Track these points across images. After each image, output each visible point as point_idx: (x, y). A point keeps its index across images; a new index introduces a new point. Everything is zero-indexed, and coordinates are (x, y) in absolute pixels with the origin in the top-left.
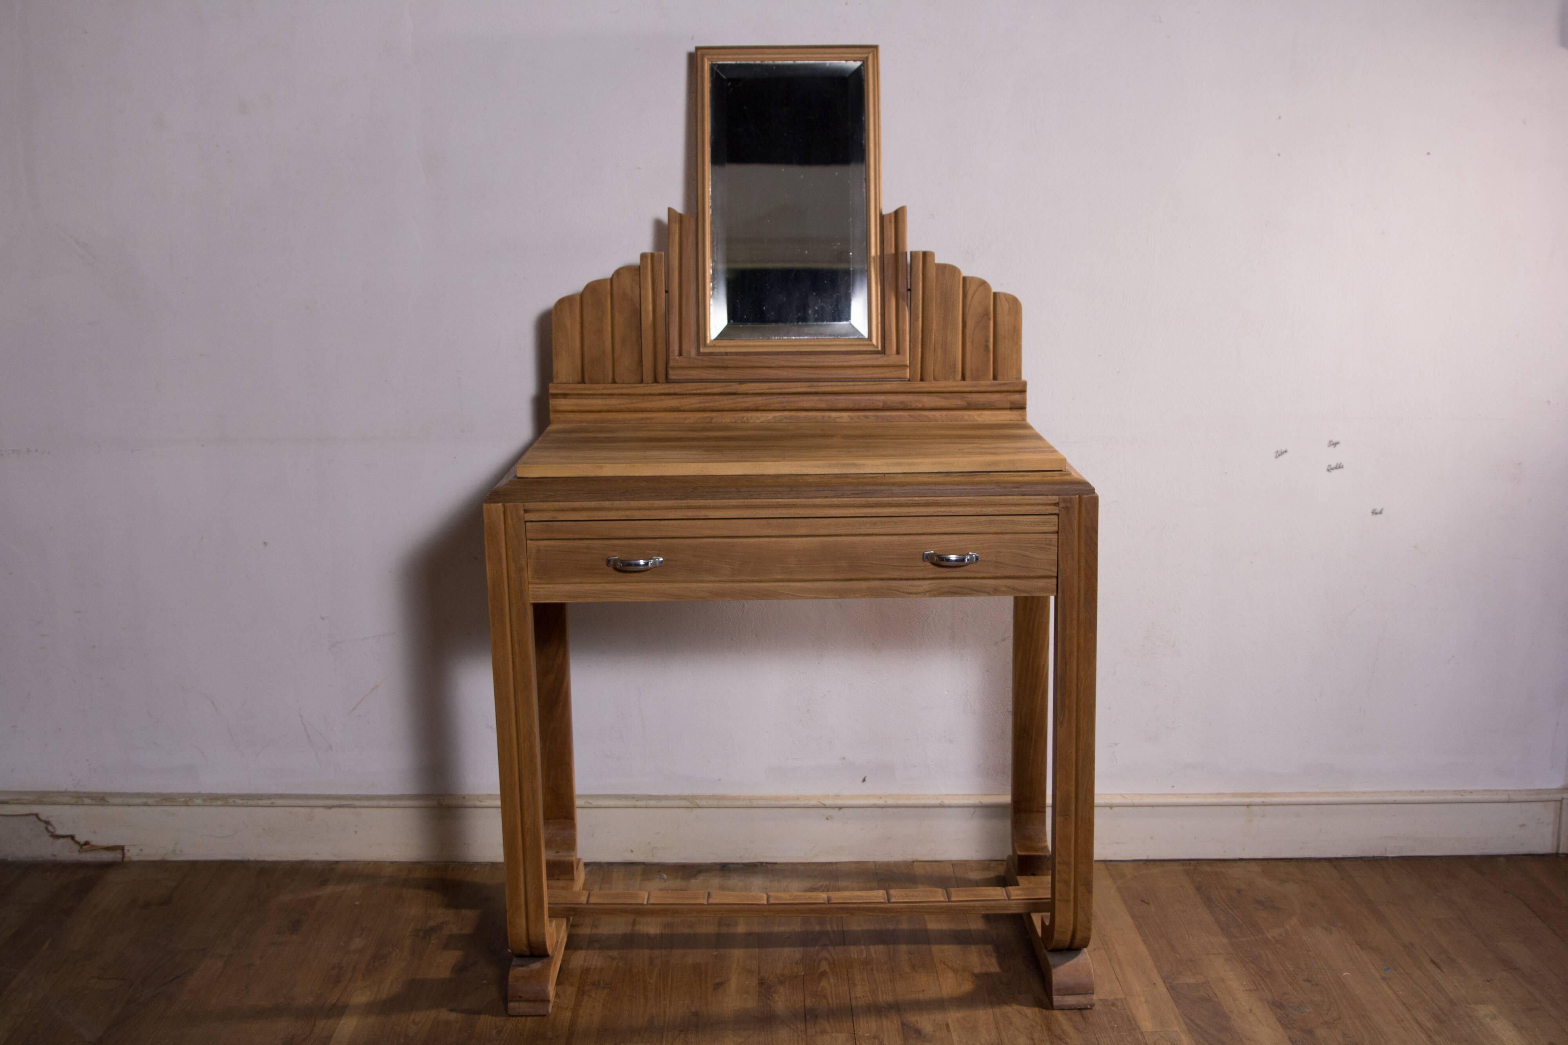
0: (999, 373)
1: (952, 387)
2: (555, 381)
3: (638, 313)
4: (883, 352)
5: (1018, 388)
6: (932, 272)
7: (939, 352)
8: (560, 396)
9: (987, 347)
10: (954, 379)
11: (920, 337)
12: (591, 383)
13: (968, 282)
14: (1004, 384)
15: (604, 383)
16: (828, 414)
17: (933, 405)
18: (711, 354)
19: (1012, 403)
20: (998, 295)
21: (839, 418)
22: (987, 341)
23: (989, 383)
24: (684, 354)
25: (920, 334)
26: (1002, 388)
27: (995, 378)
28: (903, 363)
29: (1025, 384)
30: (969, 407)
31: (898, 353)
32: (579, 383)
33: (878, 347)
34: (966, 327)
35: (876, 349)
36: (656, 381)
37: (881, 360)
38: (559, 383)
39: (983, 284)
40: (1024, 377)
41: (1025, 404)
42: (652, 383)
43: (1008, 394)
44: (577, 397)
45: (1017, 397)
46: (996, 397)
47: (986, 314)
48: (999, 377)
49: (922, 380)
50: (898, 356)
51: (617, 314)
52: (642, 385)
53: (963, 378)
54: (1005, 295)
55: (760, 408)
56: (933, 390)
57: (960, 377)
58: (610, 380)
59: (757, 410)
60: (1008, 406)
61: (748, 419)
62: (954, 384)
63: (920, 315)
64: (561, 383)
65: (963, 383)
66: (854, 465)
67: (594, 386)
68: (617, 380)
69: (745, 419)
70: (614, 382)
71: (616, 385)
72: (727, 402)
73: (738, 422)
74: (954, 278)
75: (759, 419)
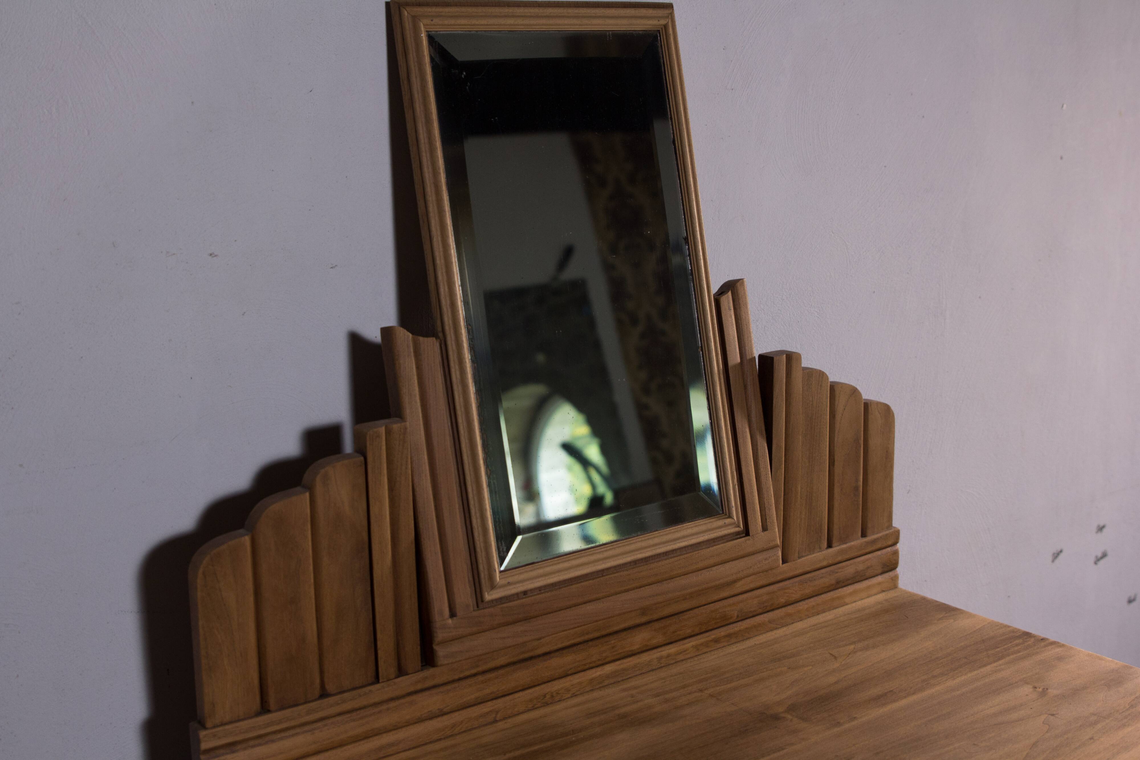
0: (869, 525)
2: (209, 724)
4: (746, 531)
5: (890, 541)
6: (797, 385)
8: (222, 751)
9: (856, 488)
10: (820, 548)
12: (282, 708)
13: (836, 393)
14: (874, 539)
15: (306, 703)
19: (883, 563)
20: (869, 405)
22: (857, 480)
23: (857, 542)
24: (460, 612)
26: (872, 547)
27: (864, 535)
28: (773, 543)
29: (896, 532)
30: (837, 587)
31: (765, 528)
32: (258, 714)
34: (834, 465)
35: (737, 529)
36: (401, 672)
37: (745, 546)
38: (218, 726)
39: (854, 392)
40: (896, 523)
41: (897, 560)
42: (396, 677)
43: (878, 551)
44: (257, 742)
45: (888, 553)
46: (865, 560)
48: (869, 531)
50: (766, 532)
51: (326, 560)
52: (378, 686)
53: (830, 544)
54: (878, 403)
55: (569, 672)
56: (797, 571)
57: (825, 544)
58: (317, 692)
59: (566, 675)
60: (880, 571)
61: (552, 696)
62: (819, 555)
64: (222, 724)
65: (829, 551)
67: (288, 712)
68: (330, 688)
69: (548, 696)
70: (324, 694)
71: (331, 700)
73: (536, 706)
74: (820, 389)
75: (570, 691)
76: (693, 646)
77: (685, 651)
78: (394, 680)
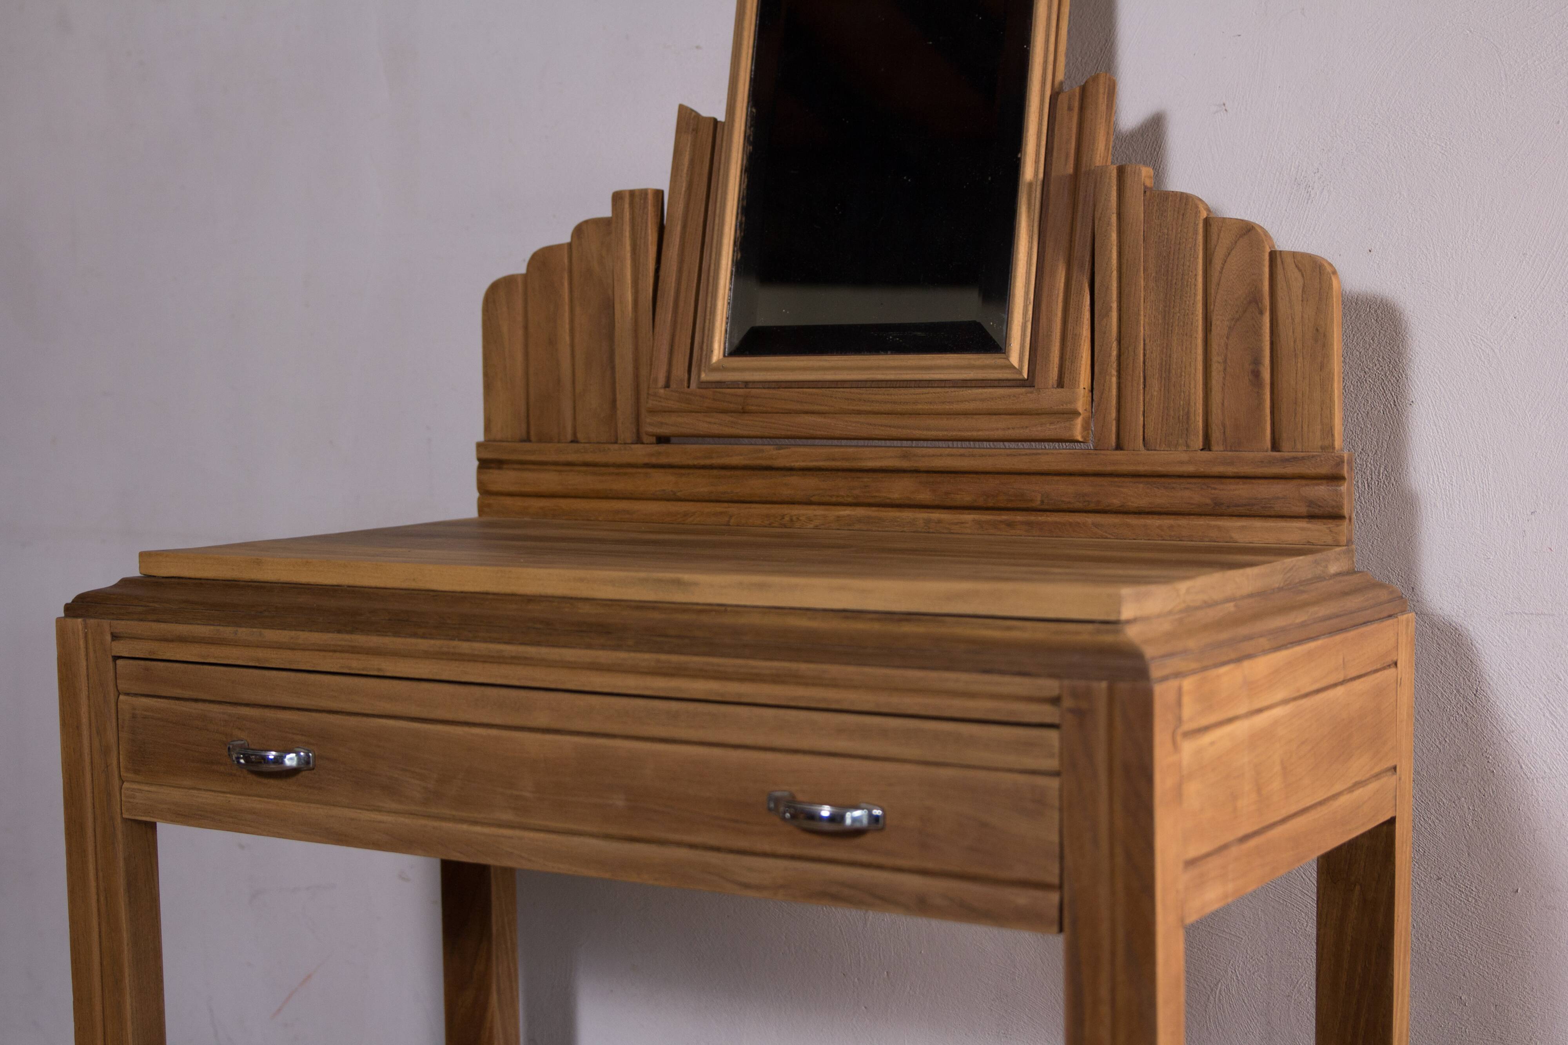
0: (1285, 435)
1: (1182, 463)
2: (486, 437)
3: (608, 306)
4: (1028, 383)
5: (1324, 470)
6: (1136, 208)
7: (1155, 385)
8: (492, 465)
9: (1256, 374)
10: (1188, 446)
11: (1114, 353)
12: (540, 441)
13: (1214, 229)
14: (1295, 459)
15: (560, 442)
16: (936, 515)
17: (1143, 502)
18: (720, 384)
19: (1311, 503)
20: (1278, 255)
21: (957, 524)
22: (1257, 361)
23: (1260, 455)
24: (673, 385)
25: (1115, 344)
26: (1289, 470)
27: (1275, 445)
28: (1072, 406)
29: (1340, 462)
30: (1218, 510)
31: (1060, 384)
32: (523, 441)
33: (1021, 373)
35: (1017, 376)
36: (639, 440)
37: (1024, 399)
38: (491, 441)
39: (1248, 232)
41: (1341, 507)
42: (632, 443)
43: (1304, 482)
44: (519, 466)
45: (1321, 491)
46: (1277, 489)
47: (1254, 300)
48: (1285, 445)
49: (1119, 447)
50: (1060, 390)
51: (578, 310)
52: (618, 447)
53: (1207, 446)
54: (1294, 254)
56: (1141, 468)
57: (1199, 442)
58: (569, 437)
59: (808, 503)
60: (1303, 510)
61: (791, 520)
62: (1184, 457)
63: (1114, 305)
64: (495, 441)
65: (1206, 455)
66: (678, 583)
67: (543, 447)
68: (580, 436)
69: (787, 518)
70: (575, 441)
71: (576, 447)
72: (757, 485)
73: (774, 525)
74: (1182, 220)
75: (811, 521)
76: (974, 520)
77: (962, 523)
78: (630, 445)
